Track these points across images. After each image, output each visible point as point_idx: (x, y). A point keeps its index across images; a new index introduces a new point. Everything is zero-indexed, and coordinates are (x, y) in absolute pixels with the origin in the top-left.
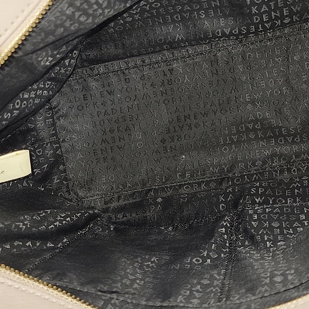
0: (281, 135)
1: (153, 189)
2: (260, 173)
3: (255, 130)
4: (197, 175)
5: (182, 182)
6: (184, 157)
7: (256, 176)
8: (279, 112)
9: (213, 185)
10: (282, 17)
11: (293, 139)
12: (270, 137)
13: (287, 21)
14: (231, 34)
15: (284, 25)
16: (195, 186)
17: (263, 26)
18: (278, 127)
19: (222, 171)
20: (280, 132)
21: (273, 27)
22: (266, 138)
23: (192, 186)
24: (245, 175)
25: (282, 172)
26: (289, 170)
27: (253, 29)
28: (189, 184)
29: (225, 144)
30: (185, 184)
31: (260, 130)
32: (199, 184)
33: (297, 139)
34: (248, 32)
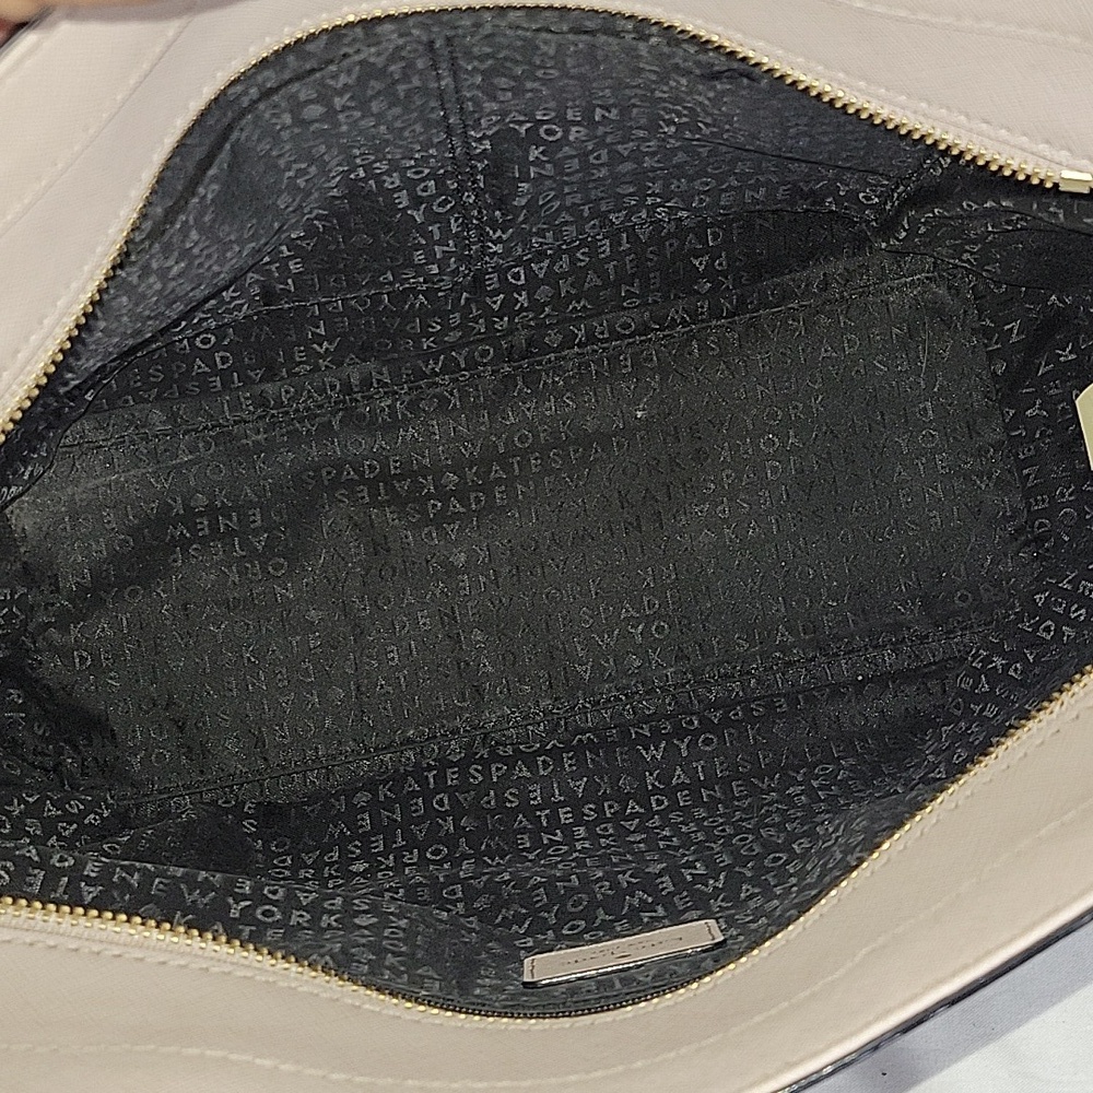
0: (372, 485)
1: (724, 318)
2: (424, 376)
3: (444, 496)
4: (599, 362)
5: (641, 342)
6: (639, 414)
7: (433, 369)
8: (378, 547)
9: (553, 338)
10: (373, 807)
11: (340, 473)
12: (400, 477)
13: (362, 798)
14: (510, 762)
15: (371, 785)
16: (602, 333)
17: (423, 782)
18: (381, 505)
19: (531, 378)
20: (374, 494)
21: (398, 779)
22: (413, 474)
23: (612, 331)
24: (464, 370)
25: (366, 383)
26: (347, 388)
27: (452, 778)
28: (622, 337)
29: (525, 453)
30: (631, 336)
31: (429, 496)
32: (591, 338)
33: (329, 473)
34: (463, 766)
